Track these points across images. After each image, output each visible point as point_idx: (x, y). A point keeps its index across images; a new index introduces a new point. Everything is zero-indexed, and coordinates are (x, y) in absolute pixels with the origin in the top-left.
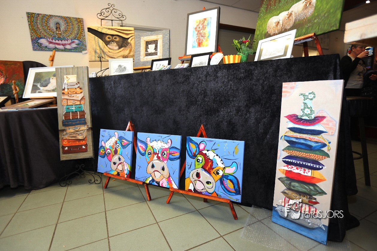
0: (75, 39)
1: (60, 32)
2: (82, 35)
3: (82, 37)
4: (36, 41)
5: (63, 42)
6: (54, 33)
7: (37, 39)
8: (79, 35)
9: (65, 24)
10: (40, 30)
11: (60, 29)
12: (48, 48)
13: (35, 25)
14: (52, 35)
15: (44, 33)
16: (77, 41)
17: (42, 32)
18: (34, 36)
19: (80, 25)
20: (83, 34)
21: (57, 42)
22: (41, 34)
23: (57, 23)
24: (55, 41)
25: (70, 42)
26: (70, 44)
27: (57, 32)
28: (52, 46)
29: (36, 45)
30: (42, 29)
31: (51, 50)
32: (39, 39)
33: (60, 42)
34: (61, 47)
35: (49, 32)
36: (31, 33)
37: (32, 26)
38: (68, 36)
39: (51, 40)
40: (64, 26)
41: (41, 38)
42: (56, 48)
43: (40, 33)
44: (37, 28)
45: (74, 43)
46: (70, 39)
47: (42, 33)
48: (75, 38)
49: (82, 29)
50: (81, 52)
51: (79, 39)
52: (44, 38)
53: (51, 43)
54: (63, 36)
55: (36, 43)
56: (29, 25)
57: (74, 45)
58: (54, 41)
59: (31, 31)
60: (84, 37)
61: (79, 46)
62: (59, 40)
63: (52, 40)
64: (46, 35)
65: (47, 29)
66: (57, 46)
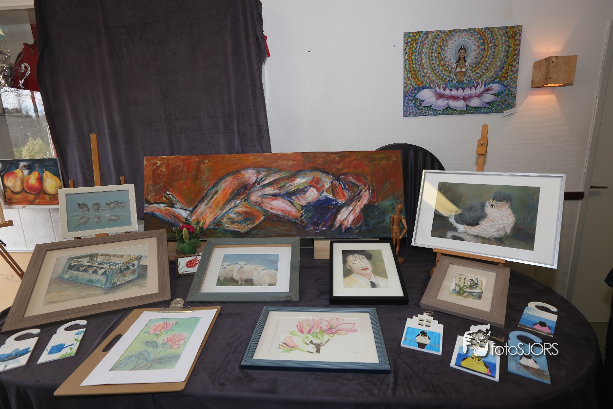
0: (493, 82)
1: (463, 70)
2: (512, 71)
3: (511, 73)
4: (414, 95)
5: (468, 92)
6: (450, 72)
7: (416, 91)
8: (504, 70)
9: (478, 47)
10: (425, 68)
11: (465, 61)
12: (433, 109)
13: (416, 60)
14: (446, 79)
15: (431, 75)
16: (496, 87)
17: (427, 73)
18: (411, 84)
19: (512, 46)
20: (515, 67)
21: (454, 92)
22: (426, 78)
23: (463, 48)
24: (451, 90)
25: (480, 89)
26: (479, 96)
27: (459, 70)
28: (442, 103)
29: (411, 105)
30: (428, 68)
31: (439, 112)
32: (419, 91)
33: (460, 93)
34: (460, 104)
35: (441, 71)
36: (406, 78)
37: (411, 62)
38: (479, 75)
39: (442, 91)
40: (475, 53)
41: (424, 88)
42: (449, 107)
43: (424, 76)
44: (419, 65)
45: (489, 92)
46: (482, 83)
47: (428, 75)
48: (495, 79)
49: (515, 55)
50: (500, 111)
51: (503, 79)
52: (429, 87)
53: (440, 96)
54: (470, 76)
55: (411, 101)
56: (405, 61)
57: (488, 97)
58: (447, 92)
59: (408, 73)
60: (515, 75)
61: (499, 99)
62: (457, 90)
63: (445, 91)
64: (434, 79)
65: (438, 66)
66: (453, 104)
